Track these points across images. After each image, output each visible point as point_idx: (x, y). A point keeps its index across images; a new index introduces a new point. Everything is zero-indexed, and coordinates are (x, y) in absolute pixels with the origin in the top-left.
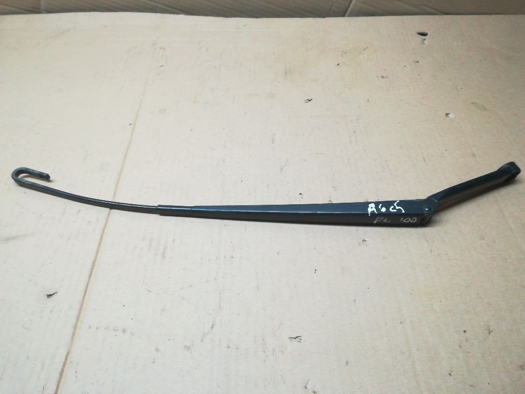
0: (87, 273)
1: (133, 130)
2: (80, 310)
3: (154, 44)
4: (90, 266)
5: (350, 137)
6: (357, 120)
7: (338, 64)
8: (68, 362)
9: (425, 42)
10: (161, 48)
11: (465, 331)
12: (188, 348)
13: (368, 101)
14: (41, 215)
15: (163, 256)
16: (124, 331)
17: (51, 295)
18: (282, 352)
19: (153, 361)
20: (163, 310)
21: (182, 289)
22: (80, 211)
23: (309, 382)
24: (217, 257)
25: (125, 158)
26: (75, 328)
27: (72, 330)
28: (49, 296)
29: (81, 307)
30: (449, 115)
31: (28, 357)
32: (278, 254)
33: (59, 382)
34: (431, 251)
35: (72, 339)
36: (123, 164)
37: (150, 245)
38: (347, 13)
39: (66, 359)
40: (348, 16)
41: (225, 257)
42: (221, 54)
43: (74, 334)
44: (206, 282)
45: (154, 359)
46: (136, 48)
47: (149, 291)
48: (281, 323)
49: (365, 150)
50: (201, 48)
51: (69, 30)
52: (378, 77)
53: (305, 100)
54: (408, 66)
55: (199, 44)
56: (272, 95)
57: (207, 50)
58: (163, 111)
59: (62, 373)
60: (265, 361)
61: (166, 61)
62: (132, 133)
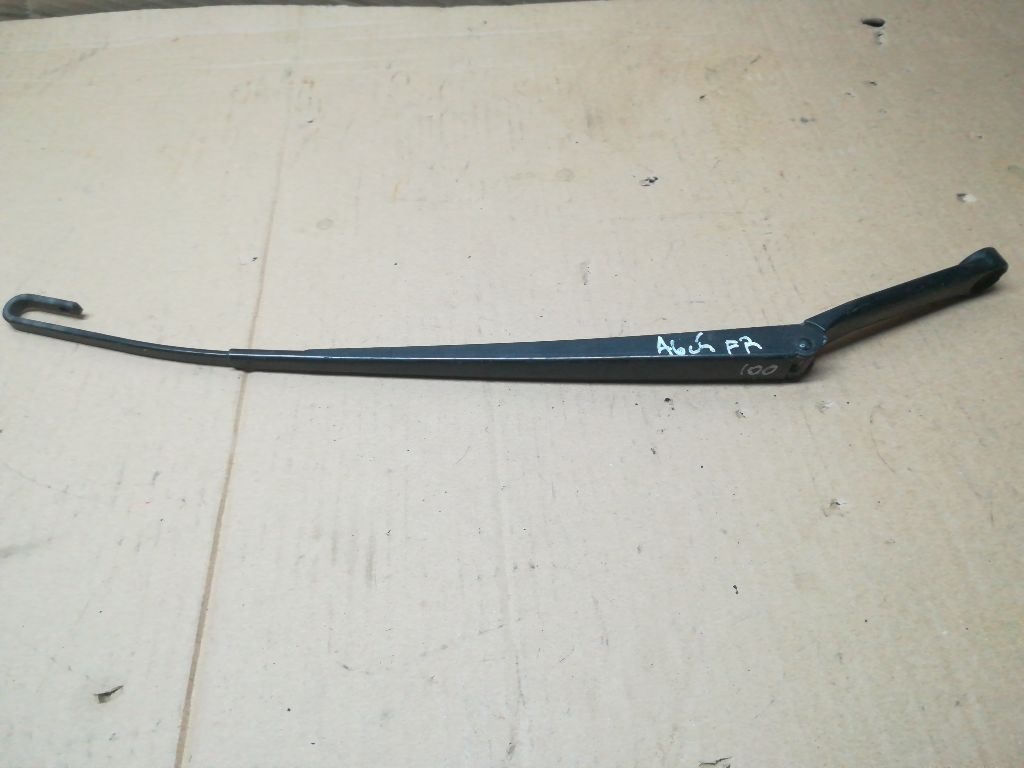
0: (190, 631)
1: (263, 272)
2: (184, 728)
3: (289, 73)
4: (195, 614)
5: (756, 259)
6: (766, 219)
7: (702, 97)
9: (882, 39)
10: (305, 82)
13: (782, 175)
14: (65, 492)
15: (369, 575)
17: (108, 694)
20: (385, 714)
21: (424, 655)
22: (157, 474)
24: (497, 569)
28: (103, 697)
29: (185, 721)
30: (965, 199)
32: (639, 549)
34: (992, 518)
37: (334, 549)
41: (515, 568)
42: (441, 87)
44: (481, 633)
46: (249, 83)
47: (346, 668)
48: (675, 729)
49: (796, 289)
50: (393, 77)
51: (94, 52)
52: (793, 120)
53: (642, 181)
54: (853, 94)
55: (389, 67)
56: (568, 175)
57: (408, 81)
58: (325, 223)
61: (320, 109)
62: (261, 281)
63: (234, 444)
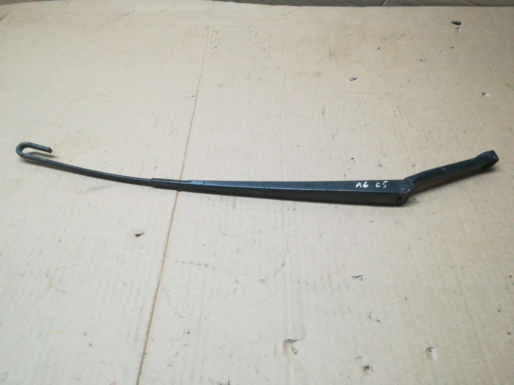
0: (168, 218)
1: (196, 101)
2: (166, 247)
3: (208, 28)
4: (170, 213)
5: (394, 111)
6: (400, 97)
7: (379, 48)
8: (159, 288)
9: (459, 30)
10: (214, 31)
11: (510, 277)
12: (263, 281)
13: (409, 80)
14: (122, 170)
16: (206, 266)
17: (139, 235)
18: (347, 288)
19: (234, 290)
20: (238, 250)
21: (253, 233)
22: (156, 167)
23: (373, 313)
24: (282, 209)
25: (191, 125)
26: (163, 261)
27: (161, 263)
28: (138, 235)
29: (167, 245)
30: (486, 95)
31: (124, 284)
32: (336, 207)
33: (154, 304)
34: (476, 209)
35: (162, 270)
36: (190, 129)
38: (384, 4)
40: (385, 6)
41: (289, 209)
42: (269, 38)
43: (162, 266)
44: (274, 229)
45: (235, 289)
46: (191, 30)
47: (224, 234)
48: (344, 265)
49: (409, 123)
50: (250, 32)
51: (128, 14)
52: (416, 60)
53: (350, 79)
54: (444, 51)
55: (249, 28)
56: (319, 74)
57: (256, 34)
58: (221, 86)
59: (155, 297)
60: (332, 294)
61: (220, 43)
62: (195, 104)
63: (185, 160)
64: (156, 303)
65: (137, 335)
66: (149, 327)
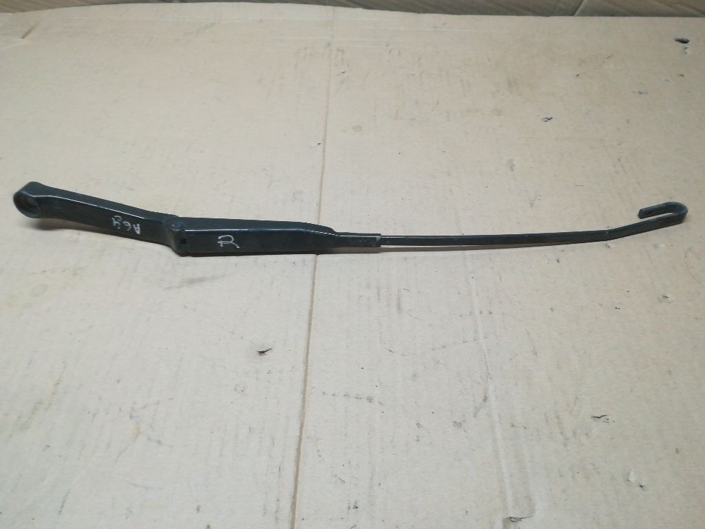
0: (305, 326)
1: (324, 151)
2: (306, 371)
3: (329, 45)
4: (306, 317)
5: (614, 166)
6: (619, 145)
7: (577, 75)
8: (303, 436)
9: (687, 51)
10: (339, 50)
12: (458, 425)
13: (628, 122)
15: (399, 308)
16: (370, 400)
17: (263, 352)
18: (587, 434)
19: (416, 438)
20: (415, 376)
21: (433, 349)
23: (632, 474)
24: (471, 312)
25: (321, 186)
26: (304, 393)
27: (302, 396)
28: (261, 353)
29: (307, 368)
31: (250, 428)
32: (552, 310)
33: (298, 460)
35: (303, 407)
37: (379, 294)
38: (578, 12)
39: (301, 432)
40: (579, 15)
41: (481, 312)
42: (420, 59)
43: (304, 401)
44: (464, 342)
45: (418, 437)
46: (306, 49)
47: (390, 351)
48: (576, 398)
49: (639, 183)
50: (390, 51)
51: (213, 24)
52: (633, 92)
53: (543, 119)
54: (670, 80)
55: (388, 45)
56: (499, 112)
57: (400, 54)
58: (358, 128)
59: (298, 450)
60: (565, 445)
61: (348, 66)
62: (324, 156)
64: (301, 459)
65: (277, 511)
66: (294, 497)
